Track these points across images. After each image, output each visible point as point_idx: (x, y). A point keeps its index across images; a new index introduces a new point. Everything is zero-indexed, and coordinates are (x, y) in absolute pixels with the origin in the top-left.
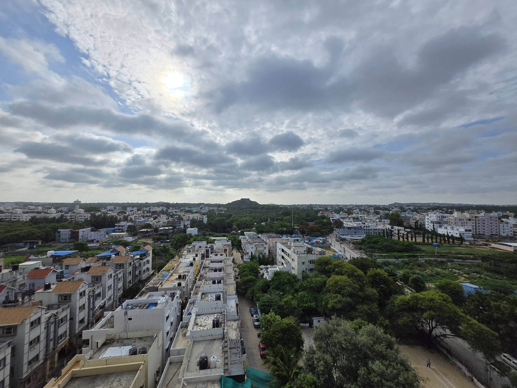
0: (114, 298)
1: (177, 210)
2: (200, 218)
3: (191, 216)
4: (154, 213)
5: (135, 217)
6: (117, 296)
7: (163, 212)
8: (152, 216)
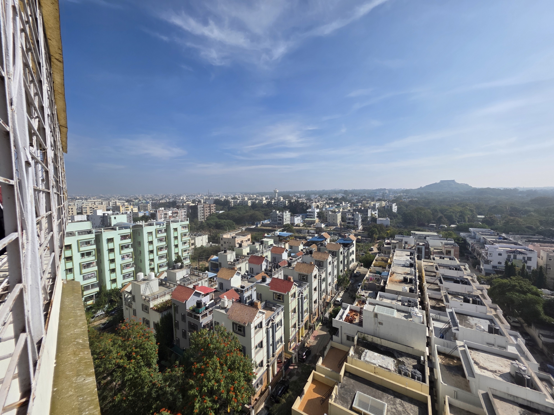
0: (332, 285)
3: (377, 204)
4: (336, 200)
5: (320, 204)
6: (334, 283)
7: (344, 199)
8: (335, 203)
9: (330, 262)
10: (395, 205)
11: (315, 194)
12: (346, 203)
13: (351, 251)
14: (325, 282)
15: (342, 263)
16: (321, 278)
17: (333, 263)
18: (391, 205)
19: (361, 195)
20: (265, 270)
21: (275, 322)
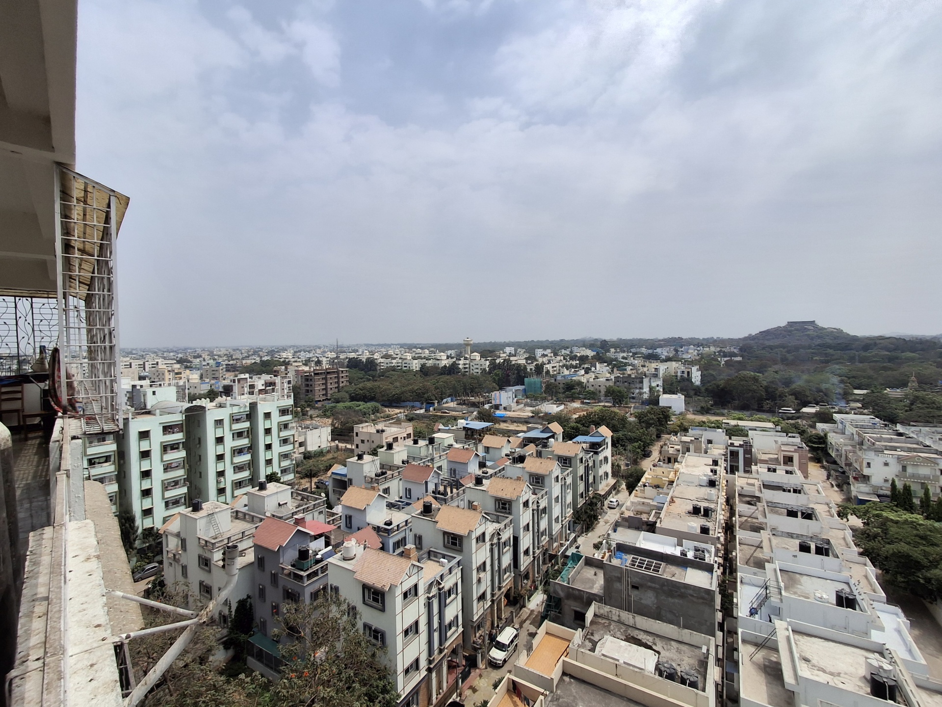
0: (562, 521)
1: (625, 355)
2: (683, 372)
3: (663, 367)
5: (553, 367)
6: (565, 519)
8: (582, 366)
9: (558, 477)
10: (698, 370)
11: (545, 349)
12: (602, 365)
13: (601, 457)
14: (547, 515)
15: (582, 480)
16: (538, 506)
17: (565, 479)
18: (689, 370)
19: (633, 350)
20: (433, 492)
21: (443, 587)
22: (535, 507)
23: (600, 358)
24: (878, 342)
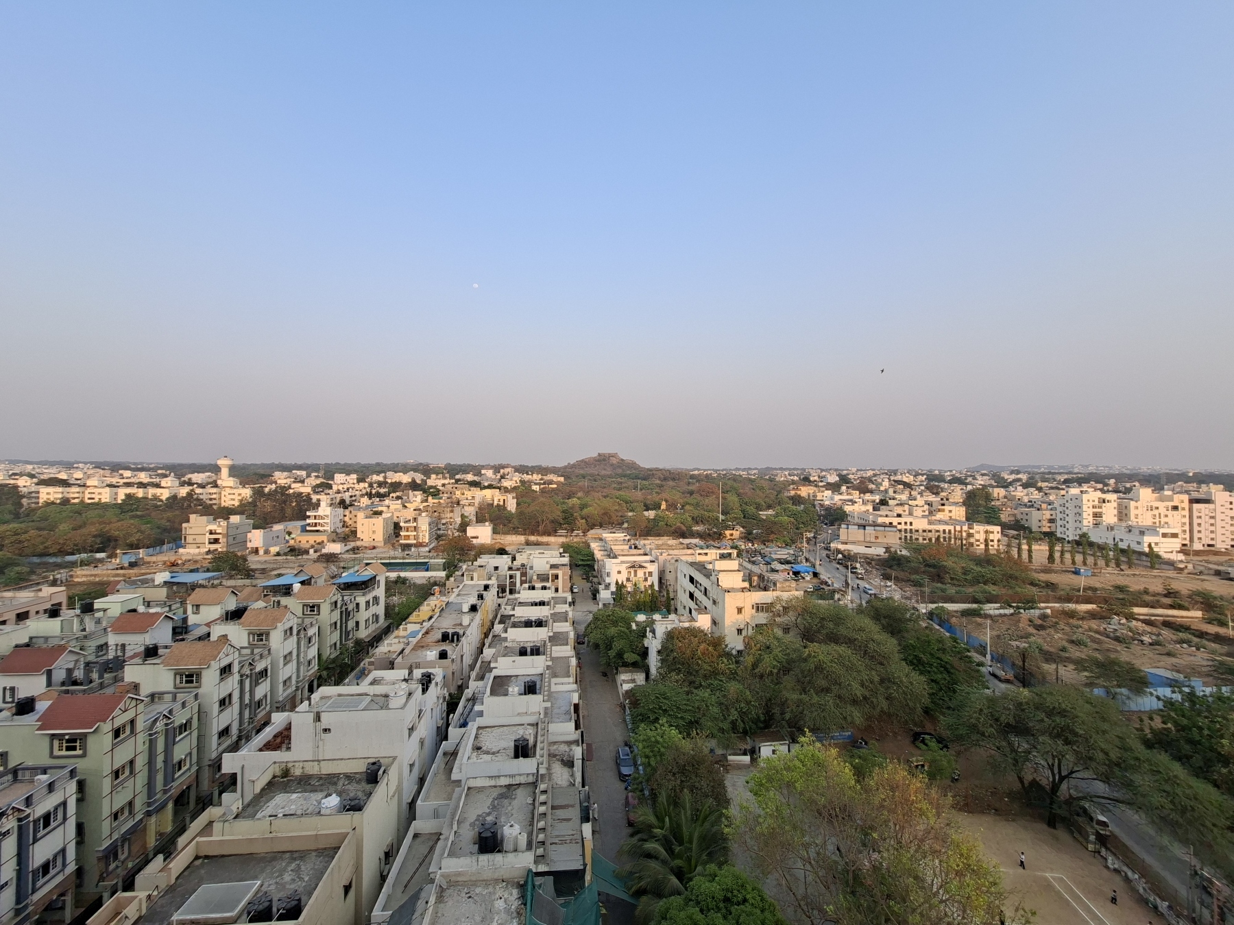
0: (297, 682)
2: (499, 501)
3: (479, 495)
5: (351, 497)
6: (304, 678)
8: (391, 495)
9: (291, 628)
10: (513, 498)
11: (348, 474)
12: (416, 493)
13: (370, 597)
14: (269, 679)
15: (336, 628)
16: (251, 670)
17: (305, 629)
18: (505, 498)
19: (458, 477)
20: (63, 684)
21: (28, 816)
22: (247, 671)
23: (414, 486)
24: (654, 472)
